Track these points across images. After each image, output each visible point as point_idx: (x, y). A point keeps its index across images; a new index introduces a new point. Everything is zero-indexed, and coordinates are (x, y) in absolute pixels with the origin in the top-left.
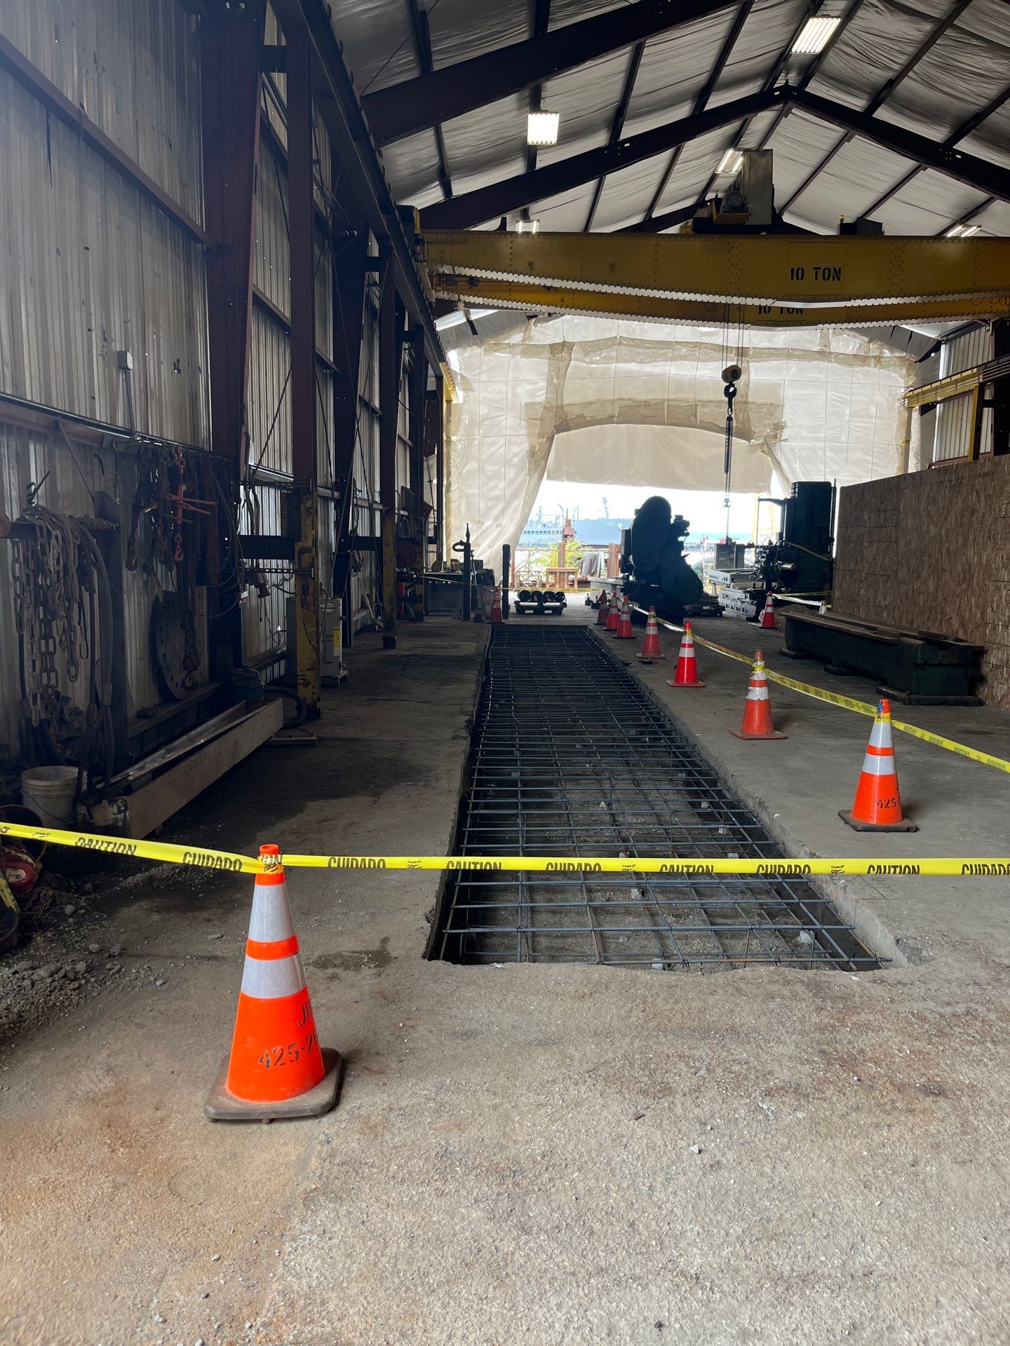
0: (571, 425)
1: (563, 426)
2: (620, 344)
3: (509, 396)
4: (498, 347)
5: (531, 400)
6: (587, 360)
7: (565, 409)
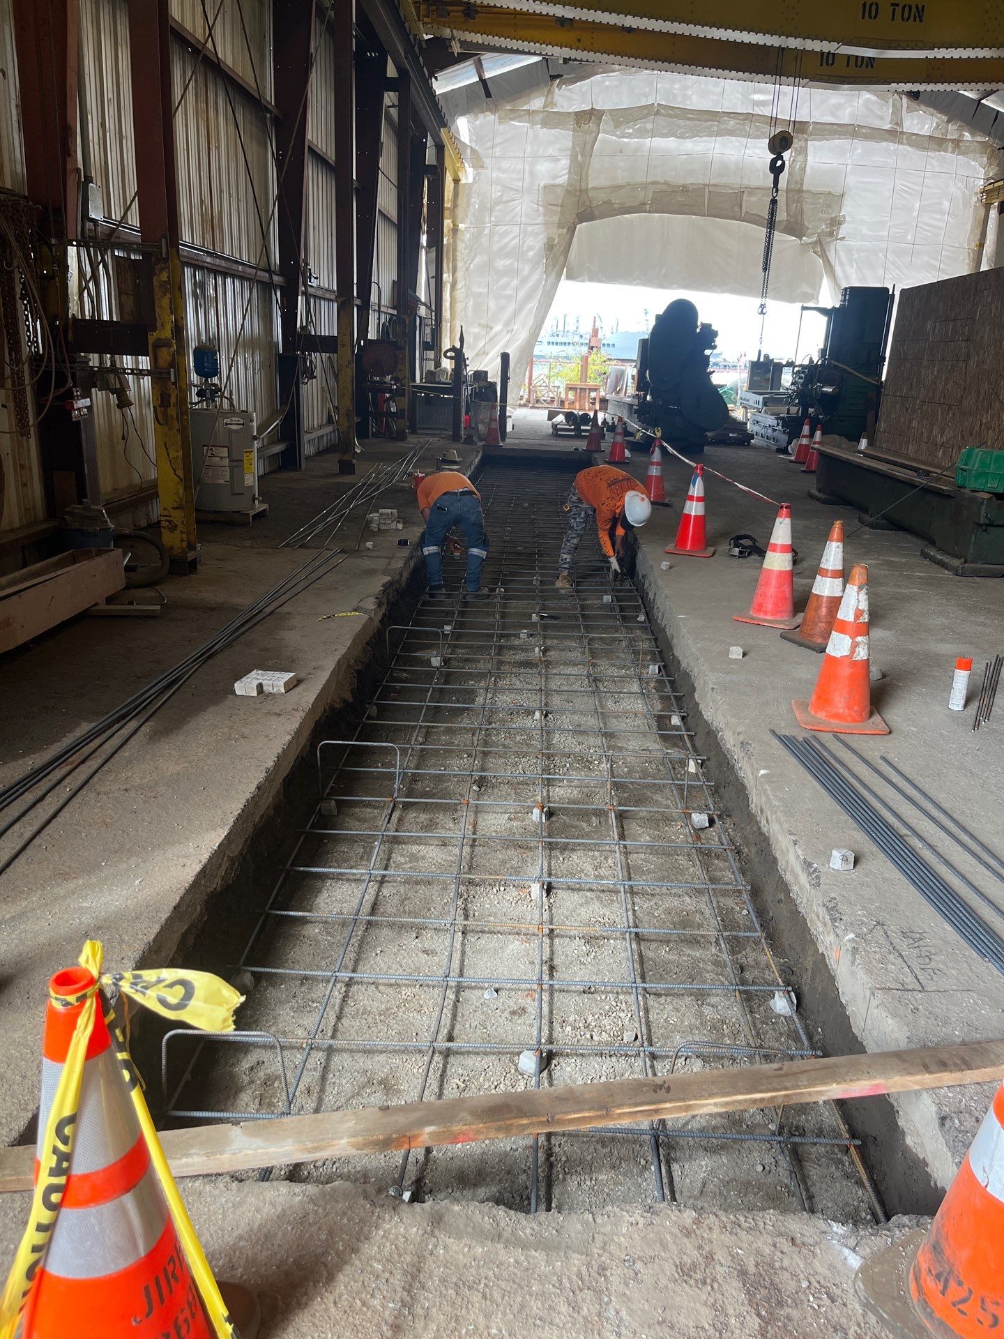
0: (596, 213)
1: (587, 215)
2: (657, 113)
3: (527, 175)
4: (516, 114)
5: (552, 182)
6: (618, 133)
7: (590, 194)
